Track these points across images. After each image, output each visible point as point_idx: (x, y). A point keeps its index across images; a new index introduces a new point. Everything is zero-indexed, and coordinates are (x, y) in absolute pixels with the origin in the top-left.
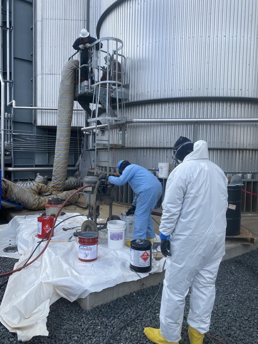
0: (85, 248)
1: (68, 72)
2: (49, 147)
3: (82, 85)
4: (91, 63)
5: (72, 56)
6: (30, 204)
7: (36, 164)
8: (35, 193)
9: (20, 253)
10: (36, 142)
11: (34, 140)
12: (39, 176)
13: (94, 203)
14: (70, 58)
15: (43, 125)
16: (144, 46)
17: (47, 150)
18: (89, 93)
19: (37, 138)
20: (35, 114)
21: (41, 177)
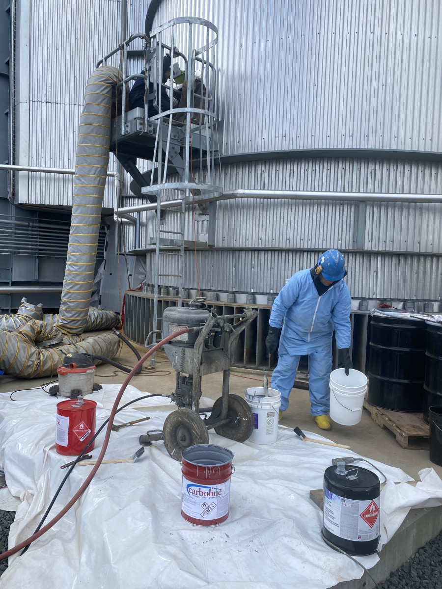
0: (203, 490)
1: (101, 87)
2: (41, 247)
3: (130, 117)
4: (149, 71)
5: (106, 59)
6: (19, 364)
7: (13, 280)
8: (29, 341)
9: (13, 492)
10: (15, 237)
11: (11, 233)
12: (26, 304)
13: (196, 371)
14: (101, 62)
15: (30, 203)
16: (256, 45)
17: (35, 253)
18: (144, 133)
19: (16, 229)
20: (14, 181)
21: (31, 307)
